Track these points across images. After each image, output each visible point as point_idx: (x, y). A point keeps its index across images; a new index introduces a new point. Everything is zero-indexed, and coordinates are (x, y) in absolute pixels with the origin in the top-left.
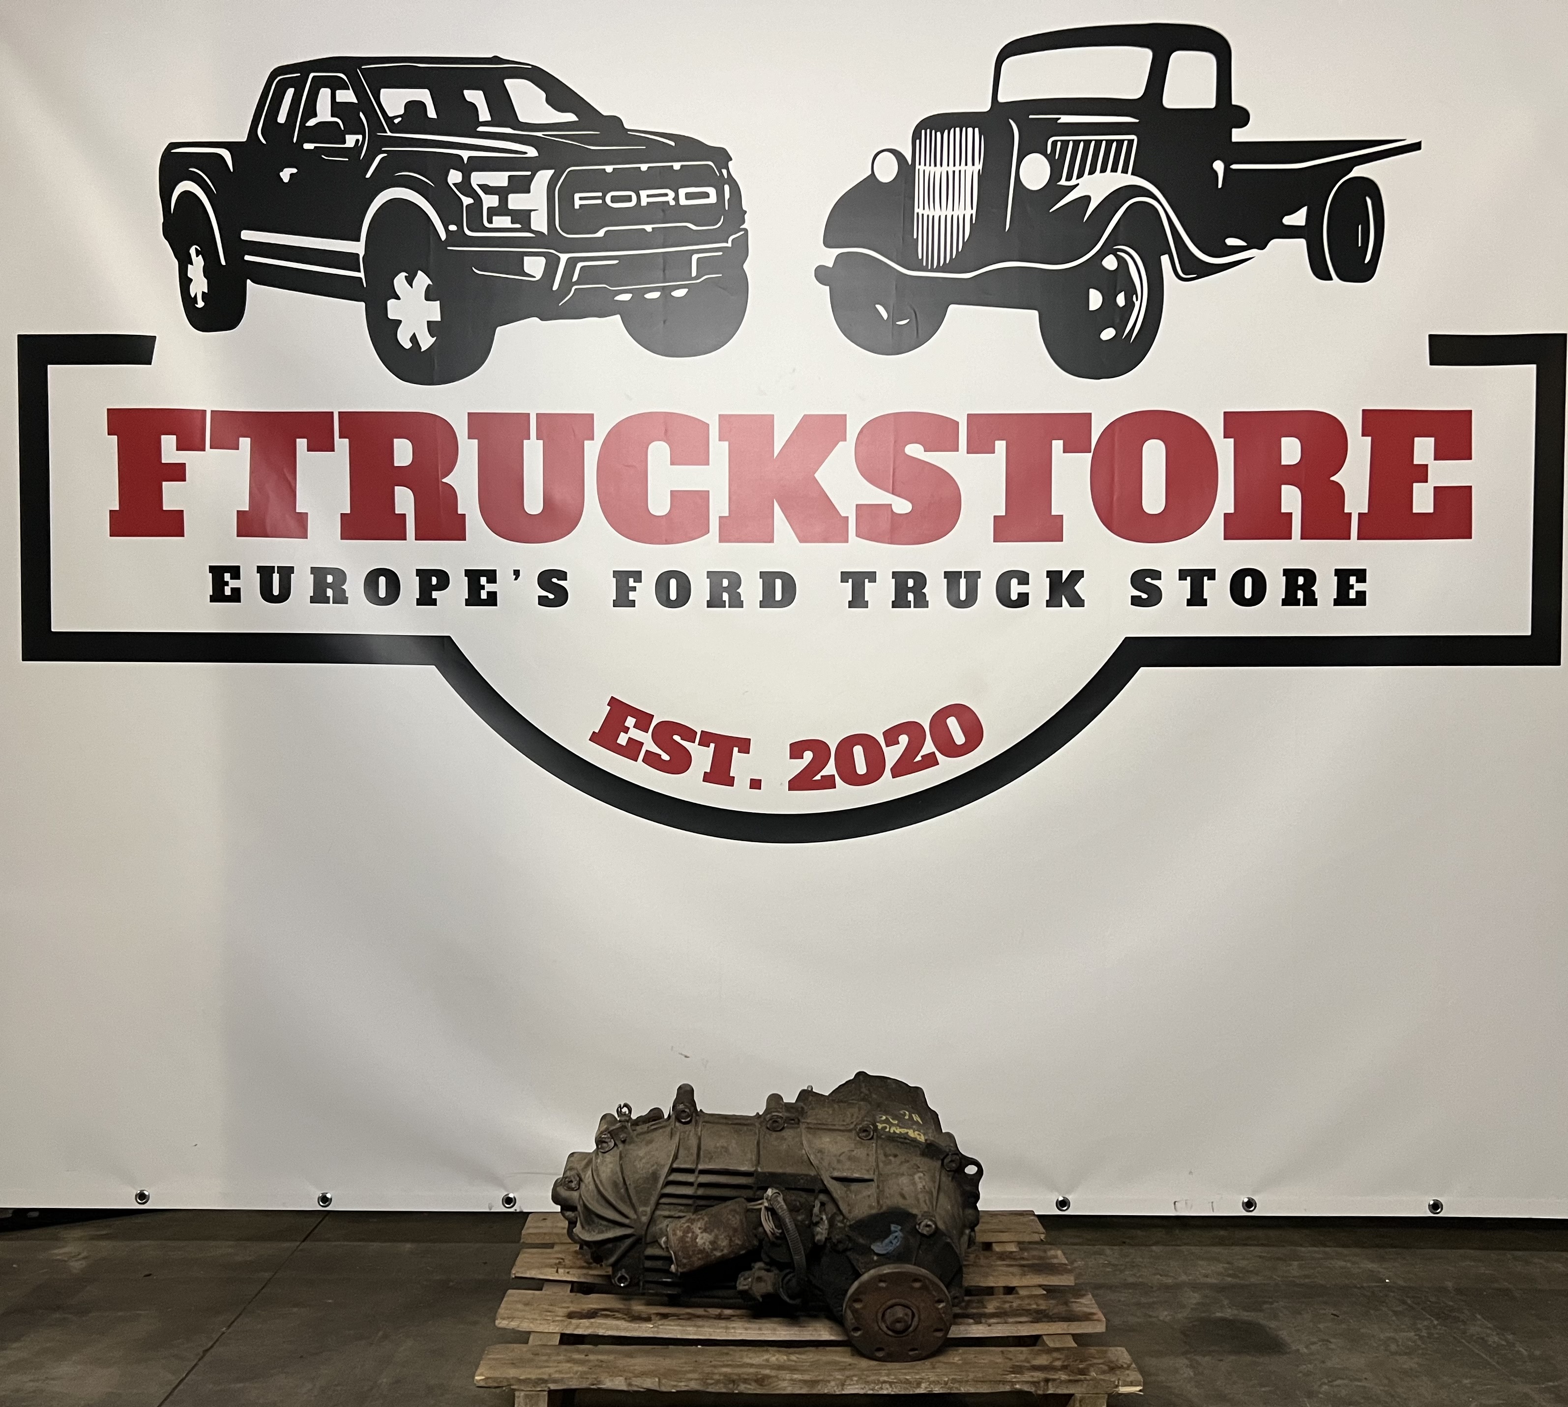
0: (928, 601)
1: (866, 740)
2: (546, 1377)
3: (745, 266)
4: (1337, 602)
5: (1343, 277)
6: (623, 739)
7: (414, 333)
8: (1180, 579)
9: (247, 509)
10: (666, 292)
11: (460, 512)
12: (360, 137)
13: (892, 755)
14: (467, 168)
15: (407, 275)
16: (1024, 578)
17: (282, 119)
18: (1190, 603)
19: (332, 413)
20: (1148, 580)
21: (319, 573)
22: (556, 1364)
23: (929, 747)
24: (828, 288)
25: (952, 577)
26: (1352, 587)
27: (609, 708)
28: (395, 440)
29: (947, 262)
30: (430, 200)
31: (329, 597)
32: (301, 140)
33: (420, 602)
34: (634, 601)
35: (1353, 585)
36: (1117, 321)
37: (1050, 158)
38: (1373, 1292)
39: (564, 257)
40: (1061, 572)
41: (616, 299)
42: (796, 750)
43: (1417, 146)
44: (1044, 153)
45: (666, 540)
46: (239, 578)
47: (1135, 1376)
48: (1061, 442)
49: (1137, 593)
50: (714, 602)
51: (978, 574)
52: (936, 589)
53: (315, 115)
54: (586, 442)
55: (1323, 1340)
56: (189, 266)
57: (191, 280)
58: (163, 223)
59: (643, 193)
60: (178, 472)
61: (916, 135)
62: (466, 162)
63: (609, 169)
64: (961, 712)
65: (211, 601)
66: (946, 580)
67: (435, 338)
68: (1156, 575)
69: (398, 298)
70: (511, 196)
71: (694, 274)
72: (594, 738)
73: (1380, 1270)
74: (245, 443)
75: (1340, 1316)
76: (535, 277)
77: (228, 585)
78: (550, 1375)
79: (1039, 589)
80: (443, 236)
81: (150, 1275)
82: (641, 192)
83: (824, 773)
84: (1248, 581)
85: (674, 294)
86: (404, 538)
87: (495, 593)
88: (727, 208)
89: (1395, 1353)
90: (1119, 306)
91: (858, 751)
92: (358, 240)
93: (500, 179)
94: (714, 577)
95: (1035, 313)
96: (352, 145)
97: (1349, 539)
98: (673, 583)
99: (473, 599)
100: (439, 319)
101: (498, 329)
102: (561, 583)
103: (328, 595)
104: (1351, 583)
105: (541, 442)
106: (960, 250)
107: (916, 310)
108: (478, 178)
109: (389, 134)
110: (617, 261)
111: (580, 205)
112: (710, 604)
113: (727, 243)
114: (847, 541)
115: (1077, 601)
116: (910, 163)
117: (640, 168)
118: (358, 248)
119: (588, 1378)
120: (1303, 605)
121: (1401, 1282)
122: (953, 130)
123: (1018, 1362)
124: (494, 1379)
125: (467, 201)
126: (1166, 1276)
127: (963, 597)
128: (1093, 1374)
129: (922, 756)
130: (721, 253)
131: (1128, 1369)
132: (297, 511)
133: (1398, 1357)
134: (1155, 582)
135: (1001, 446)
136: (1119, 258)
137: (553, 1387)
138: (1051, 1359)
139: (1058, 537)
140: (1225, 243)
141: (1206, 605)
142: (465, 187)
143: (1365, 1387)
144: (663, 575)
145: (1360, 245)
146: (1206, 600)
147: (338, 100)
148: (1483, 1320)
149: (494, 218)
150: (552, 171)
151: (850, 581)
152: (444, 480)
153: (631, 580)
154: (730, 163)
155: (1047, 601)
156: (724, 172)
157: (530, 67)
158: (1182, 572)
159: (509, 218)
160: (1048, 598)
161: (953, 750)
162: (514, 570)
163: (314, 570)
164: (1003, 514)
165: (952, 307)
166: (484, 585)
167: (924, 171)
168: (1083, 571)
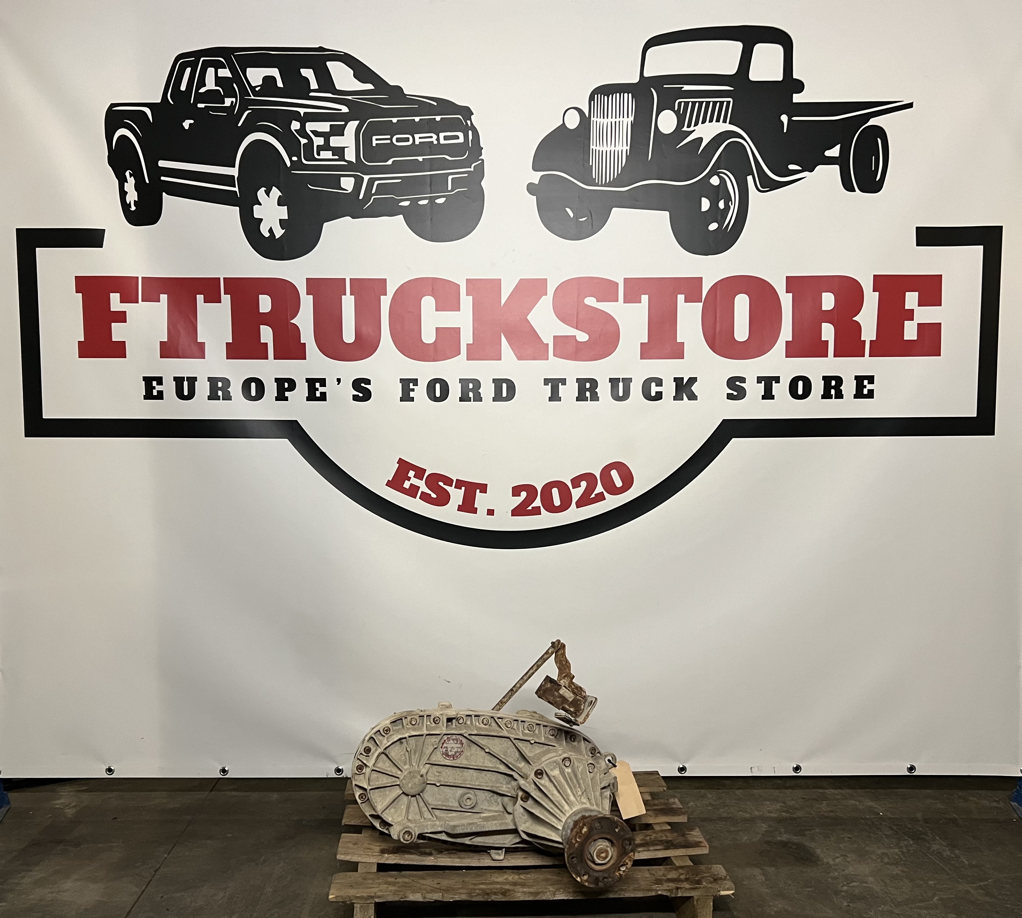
0: (599, 397)
1: (559, 485)
2: (373, 895)
3: (482, 183)
4: (856, 397)
5: (862, 190)
6: (407, 485)
7: (271, 227)
8: (758, 383)
9: (166, 340)
10: (432, 200)
11: (302, 342)
12: (234, 100)
13: (577, 493)
14: (304, 120)
15: (266, 189)
16: (659, 382)
17: (183, 88)
18: (764, 398)
19: (220, 278)
20: (738, 383)
21: (213, 381)
22: (377, 885)
23: (599, 489)
24: (535, 197)
25: (614, 382)
26: (865, 387)
27: (398, 465)
28: (260, 296)
29: (611, 180)
30: (279, 140)
32: (196, 102)
33: (277, 399)
34: (413, 398)
35: (866, 386)
36: (719, 218)
37: (677, 113)
38: (873, 822)
39: (366, 178)
40: (683, 378)
41: (400, 204)
42: (516, 491)
43: (910, 105)
44: (673, 110)
45: (434, 359)
46: (162, 385)
47: (729, 884)
48: (683, 296)
49: (731, 392)
50: (464, 398)
51: (630, 380)
52: (604, 389)
53: (205, 86)
54: (382, 297)
55: (842, 855)
56: (126, 183)
57: (127, 193)
58: (108, 156)
59: (417, 136)
60: (121, 317)
61: (591, 98)
62: (302, 116)
63: (395, 120)
64: (620, 466)
65: (144, 399)
66: (610, 383)
67: (285, 230)
68: (743, 380)
69: (260, 204)
70: (331, 138)
71: (450, 188)
72: (389, 484)
73: (877, 806)
74: (164, 298)
75: (853, 839)
76: (347, 190)
77: (155, 389)
78: (375, 893)
79: (669, 389)
80: (289, 164)
81: (116, 818)
82: (415, 135)
83: (533, 505)
84: (800, 383)
85: (437, 201)
86: (267, 358)
87: (325, 393)
88: (470, 146)
89: (887, 863)
90: (720, 209)
92: (234, 167)
93: (324, 127)
94: (464, 382)
95: (667, 214)
96: (229, 105)
97: (864, 356)
98: (438, 386)
99: (311, 397)
100: (287, 218)
102: (367, 386)
103: (219, 395)
104: (865, 384)
105: (353, 297)
106: (619, 173)
107: (592, 212)
108: (310, 126)
109: (253, 97)
110: (400, 180)
111: (376, 144)
112: (461, 400)
113: (471, 168)
114: (547, 359)
115: (693, 397)
116: (587, 116)
117: (414, 119)
118: (234, 172)
119: (399, 895)
120: (835, 399)
121: (890, 815)
122: (615, 94)
123: (659, 876)
124: (341, 897)
125: (303, 141)
126: (746, 812)
127: (621, 394)
128: (704, 883)
129: (595, 495)
130: (466, 175)
131: (725, 880)
132: (198, 341)
133: (888, 866)
134: (742, 385)
135: (645, 298)
136: (720, 177)
137: (377, 900)
138: (678, 874)
139: (681, 356)
140: (788, 168)
141: (774, 399)
142: (302, 132)
143: (869, 887)
144: (432, 382)
145: (873, 169)
146: (774, 396)
147: (219, 75)
148: (941, 841)
149: (321, 152)
150: (358, 122)
151: (550, 384)
152: (291, 321)
153: (411, 385)
154: (472, 117)
155: (674, 397)
156: (469, 122)
157: (343, 54)
158: (759, 378)
159: (331, 152)
160: (674, 395)
161: (615, 491)
162: (338, 379)
163: (210, 379)
164: (646, 341)
165: (614, 210)
166: (318, 388)
167: (596, 121)
168: (697, 378)
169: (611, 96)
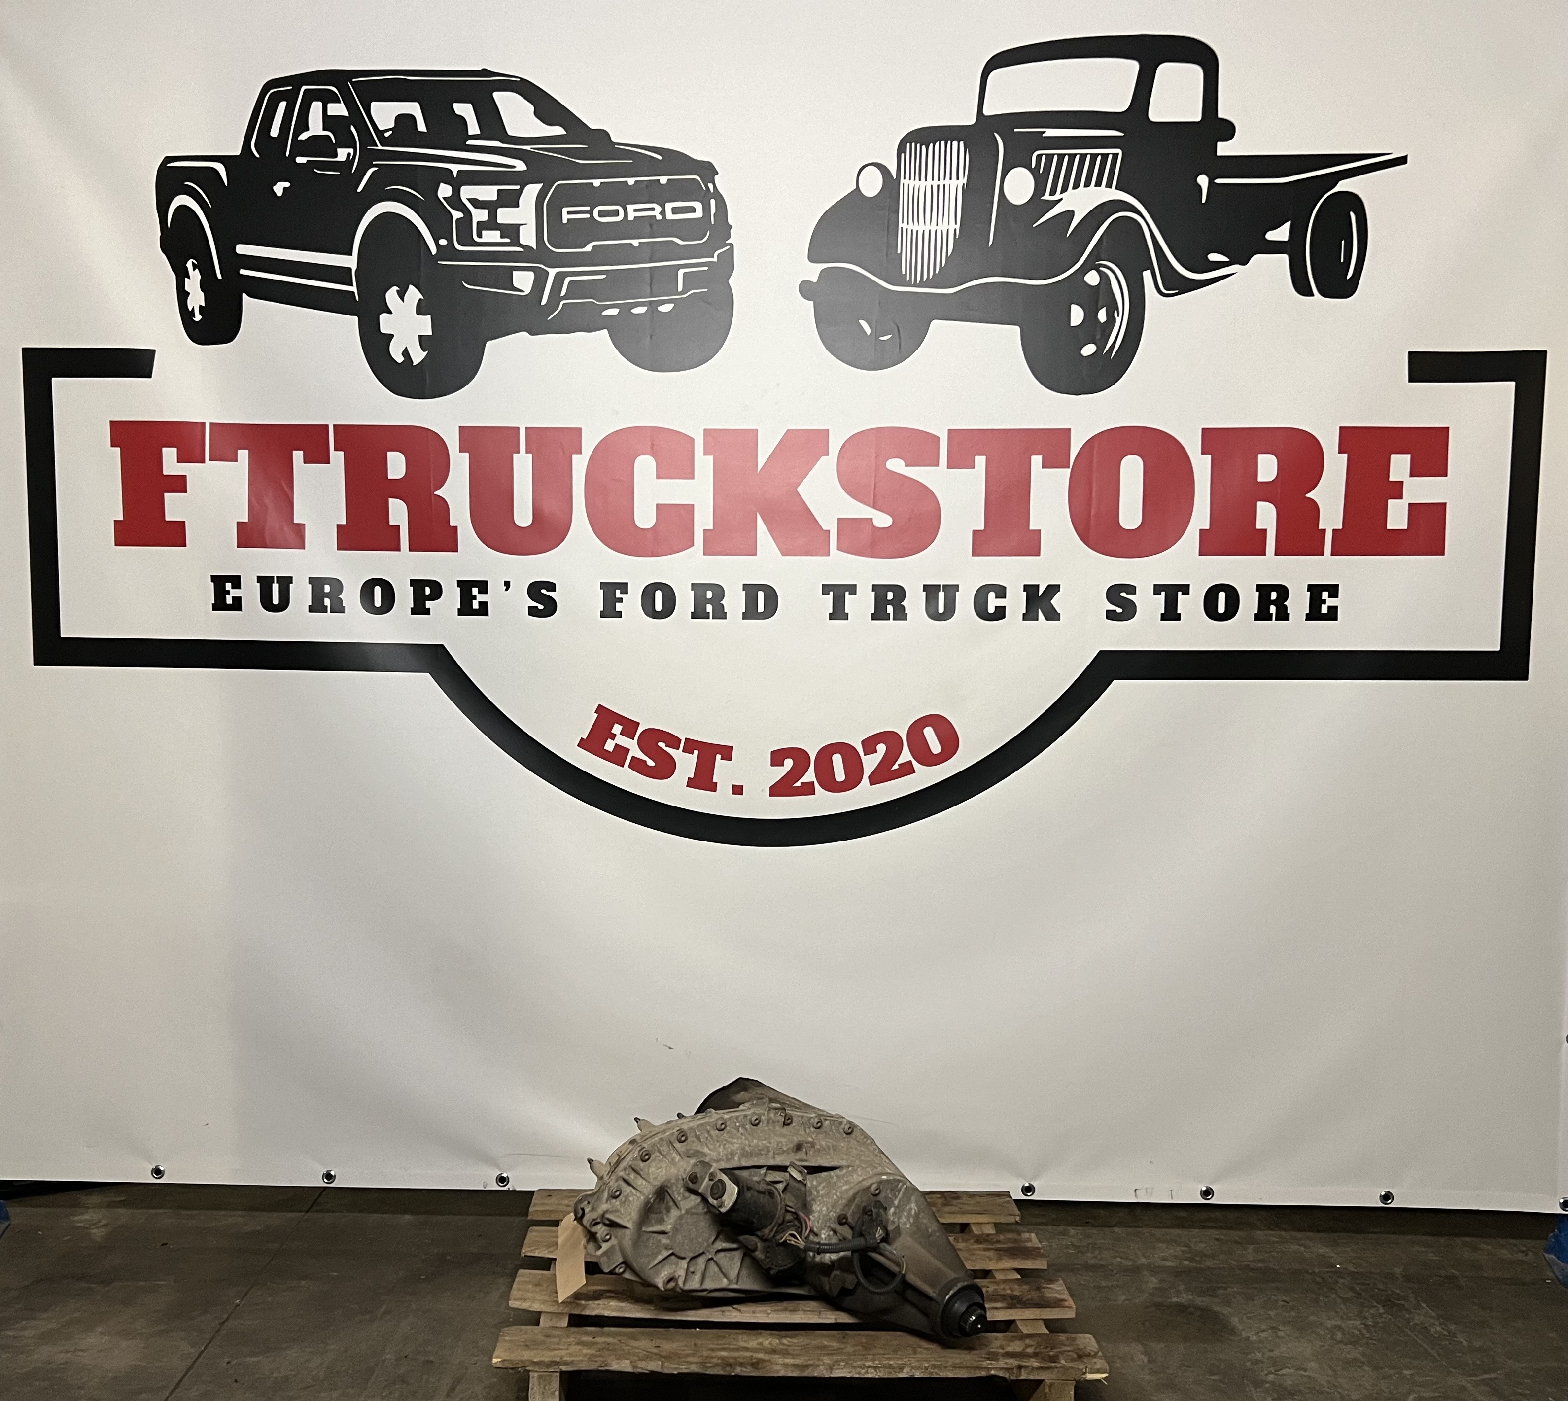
1: (845, 749)
2: (558, 1359)
3: (730, 281)
4: (1309, 617)
5: (1325, 293)
6: (609, 746)
8: (1155, 594)
9: (246, 520)
10: (652, 306)
11: (452, 524)
12: (351, 151)
13: (870, 763)
14: (456, 182)
15: (398, 289)
16: (1001, 592)
17: (274, 132)
18: (1164, 617)
19: (326, 425)
20: (1123, 594)
21: (316, 583)
22: (566, 1347)
23: (906, 756)
24: (812, 303)
25: (931, 590)
26: (1324, 602)
27: (597, 715)
28: (389, 453)
29: (931, 277)
30: (421, 214)
31: (327, 606)
32: (294, 154)
33: (414, 611)
34: (621, 612)
35: (1325, 600)
36: (1098, 337)
37: (1034, 172)
38: (1323, 1279)
39: (552, 272)
40: (1038, 585)
41: (603, 313)
42: (777, 758)
43: (1402, 161)
44: (1028, 166)
45: (652, 553)
46: (240, 588)
47: (1102, 1363)
48: (1040, 457)
49: (1113, 607)
50: (699, 614)
51: (956, 587)
52: (915, 602)
53: (308, 129)
54: (574, 456)
55: (1271, 1328)
56: (186, 279)
57: (188, 293)
58: (160, 237)
59: (630, 208)
60: (179, 484)
61: (901, 149)
62: (455, 176)
63: (597, 183)
64: (939, 723)
65: (213, 610)
66: (925, 593)
67: (427, 352)
68: (1132, 589)
69: (390, 312)
70: (500, 210)
71: (680, 288)
72: (582, 744)
73: (1332, 1254)
74: (243, 455)
75: (1291, 1304)
76: (523, 291)
77: (229, 594)
78: (561, 1358)
79: (1016, 602)
80: (434, 250)
81: (166, 1244)
82: (628, 206)
83: (804, 779)
84: (1222, 596)
85: (660, 308)
86: (398, 548)
87: (487, 603)
88: (713, 223)
89: (1341, 1342)
90: (1099, 322)
91: (837, 759)
92: (351, 254)
93: (489, 193)
94: (698, 589)
95: (1016, 329)
96: (343, 159)
97: (1323, 554)
98: (658, 595)
99: (466, 609)
100: (430, 333)
101: (489, 344)
102: (550, 594)
103: (325, 605)
104: (1323, 598)
105: (530, 455)
106: (943, 266)
107: (899, 325)
108: (467, 192)
109: (380, 147)
110: (605, 276)
111: (568, 220)
112: (694, 616)
113: (713, 257)
114: (828, 555)
115: (1052, 615)
116: (895, 177)
117: (627, 182)
118: (351, 262)
119: (596, 1361)
120: (1276, 620)
121: (1351, 1268)
122: (938, 143)
123: (993, 1348)
124: (510, 1361)
125: (457, 215)
126: (1127, 1258)
127: (941, 610)
128: (1063, 1361)
129: (899, 765)
130: (706, 268)
131: (1095, 1357)
132: (295, 522)
133: (1343, 1346)
134: (1130, 597)
135: (980, 461)
136: (1100, 272)
137: (564, 1368)
138: (1023, 1346)
139: (1035, 551)
140: (1207, 258)
141: (1179, 619)
142: (455, 201)
143: (1309, 1377)
144: (650, 588)
145: (1343, 259)
146: (1180, 614)
147: (329, 113)
148: (1428, 1309)
149: (484, 232)
150: (540, 185)
151: (831, 593)
152: (436, 493)
153: (618, 592)
154: (716, 177)
155: (1024, 614)
156: (711, 186)
157: (518, 80)
158: (1157, 587)
159: (498, 232)
160: (1025, 612)
161: (929, 759)
162: (505, 582)
163: (312, 580)
164: (982, 528)
165: (934, 323)
166: (475, 596)
167: (909, 185)
168: (1059, 585)
169: (931, 145)
